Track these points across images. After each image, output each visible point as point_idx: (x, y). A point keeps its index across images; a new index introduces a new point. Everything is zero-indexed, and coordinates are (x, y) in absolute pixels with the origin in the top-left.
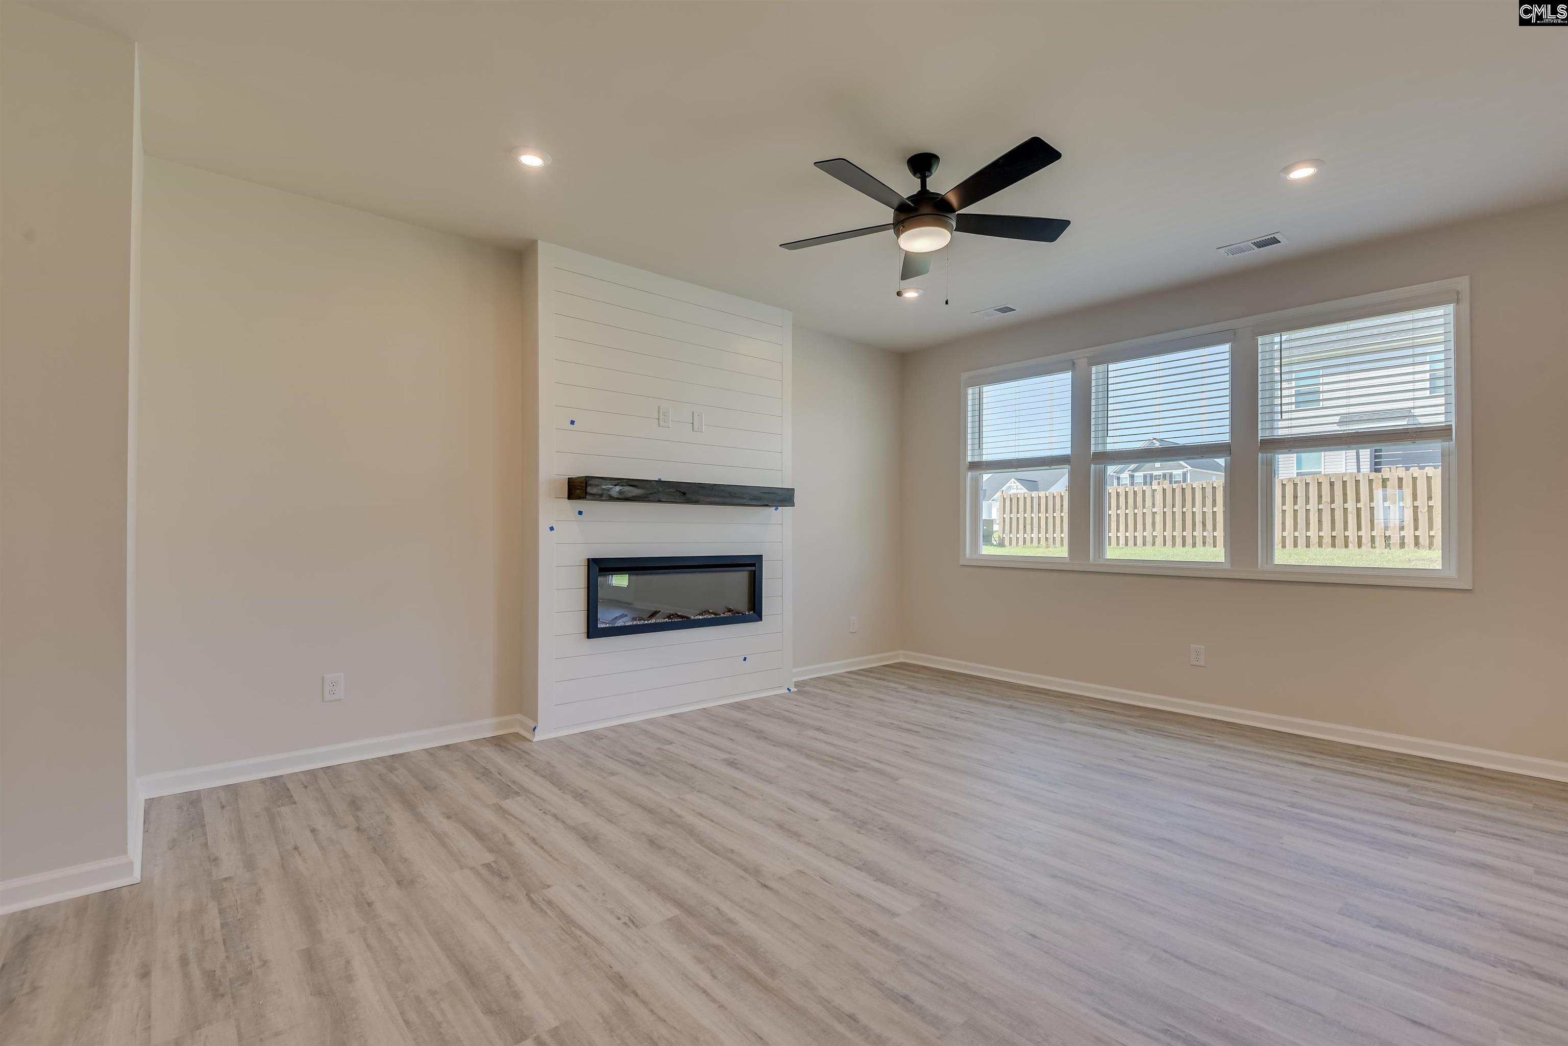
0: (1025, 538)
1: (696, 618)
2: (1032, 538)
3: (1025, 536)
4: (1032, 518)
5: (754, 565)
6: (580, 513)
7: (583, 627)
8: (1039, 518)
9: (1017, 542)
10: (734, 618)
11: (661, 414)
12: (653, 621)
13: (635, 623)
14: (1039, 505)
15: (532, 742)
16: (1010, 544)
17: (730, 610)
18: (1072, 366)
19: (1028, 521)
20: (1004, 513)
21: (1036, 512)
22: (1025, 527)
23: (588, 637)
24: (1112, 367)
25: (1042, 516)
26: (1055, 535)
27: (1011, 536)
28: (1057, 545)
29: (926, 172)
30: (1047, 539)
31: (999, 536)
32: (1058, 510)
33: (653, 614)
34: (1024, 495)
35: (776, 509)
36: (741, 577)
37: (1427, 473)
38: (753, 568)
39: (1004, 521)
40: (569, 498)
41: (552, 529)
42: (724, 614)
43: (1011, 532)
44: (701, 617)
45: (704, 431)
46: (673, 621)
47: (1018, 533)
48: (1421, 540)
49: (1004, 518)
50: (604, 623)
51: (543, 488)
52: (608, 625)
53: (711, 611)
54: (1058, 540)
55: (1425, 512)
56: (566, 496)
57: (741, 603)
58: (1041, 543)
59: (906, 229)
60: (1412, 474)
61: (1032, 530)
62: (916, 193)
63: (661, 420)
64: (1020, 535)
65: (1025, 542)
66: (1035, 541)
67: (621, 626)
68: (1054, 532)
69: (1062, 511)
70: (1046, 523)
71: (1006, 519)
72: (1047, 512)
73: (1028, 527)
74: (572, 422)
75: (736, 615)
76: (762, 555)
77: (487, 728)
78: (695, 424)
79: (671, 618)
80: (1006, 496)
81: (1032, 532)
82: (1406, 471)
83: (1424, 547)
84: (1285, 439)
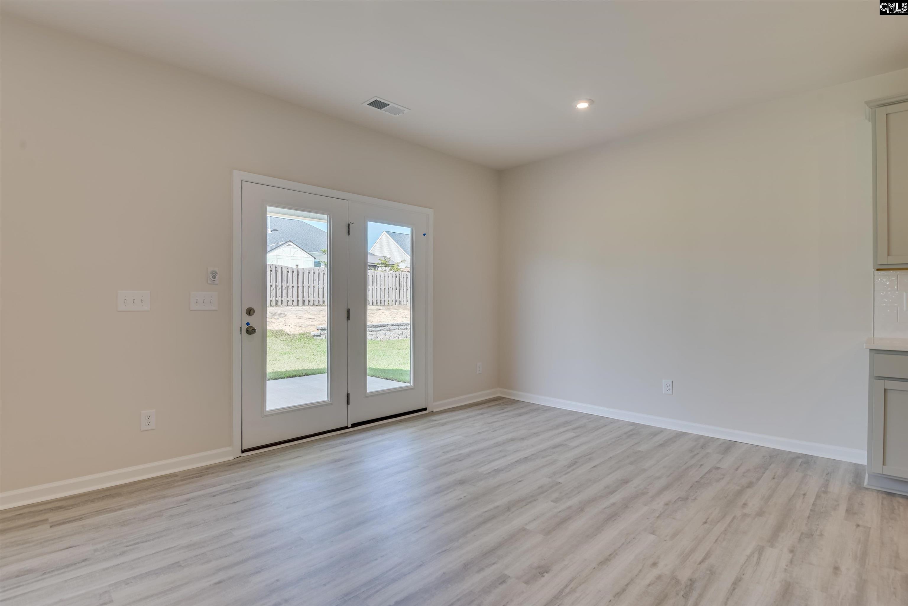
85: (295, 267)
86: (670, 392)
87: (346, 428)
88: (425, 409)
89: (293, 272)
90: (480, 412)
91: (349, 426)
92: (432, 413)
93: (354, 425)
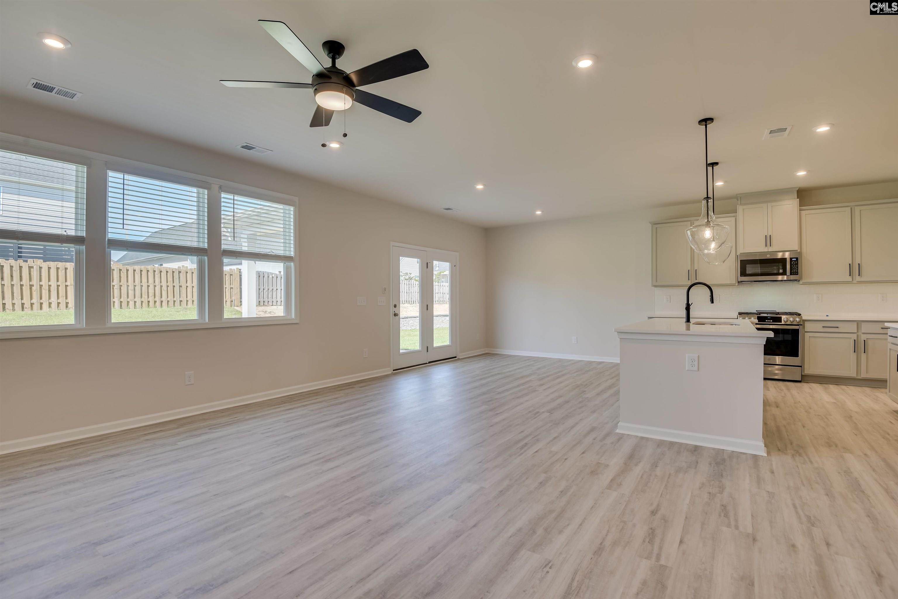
29: (336, 55)
62: (329, 67)
84: (235, 251)
85: (278, 273)
86: (576, 342)
87: (426, 363)
88: (456, 357)
89: (277, 277)
90: (484, 358)
91: (428, 363)
92: (459, 359)
93: (429, 362)
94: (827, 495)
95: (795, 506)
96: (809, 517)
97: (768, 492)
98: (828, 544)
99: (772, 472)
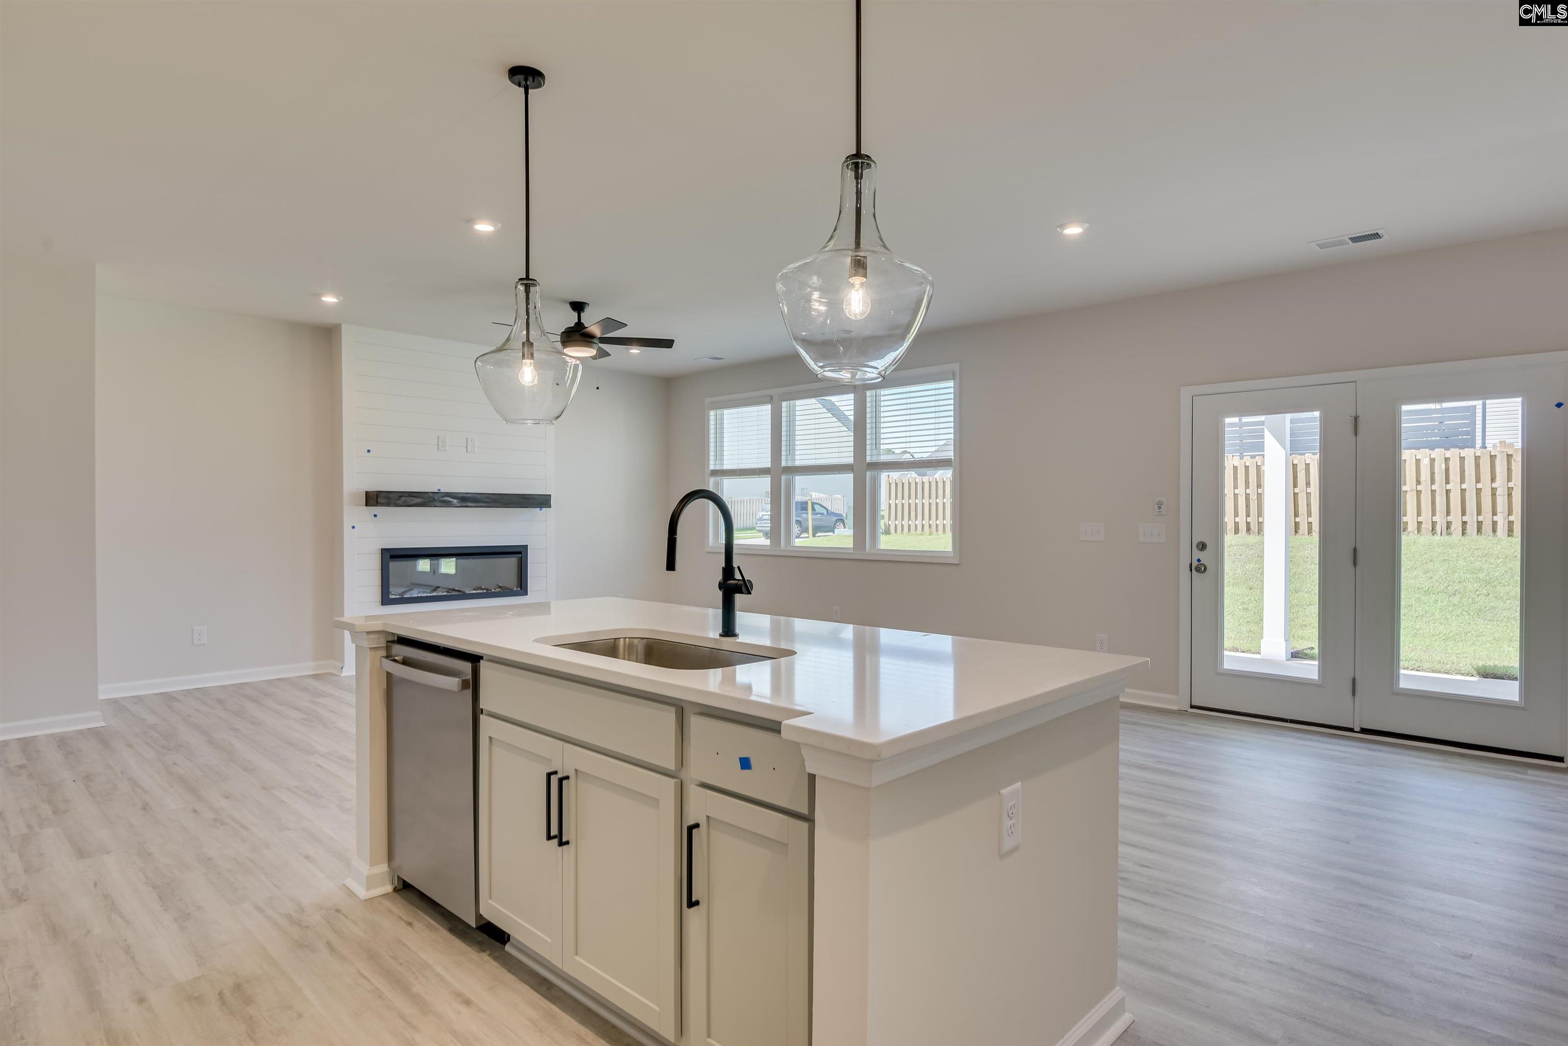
0: (909, 525)
1: (470, 592)
2: (916, 525)
3: (910, 522)
4: (916, 504)
5: (520, 553)
6: (375, 516)
7: (379, 598)
8: (923, 504)
9: (902, 529)
10: (505, 592)
11: (440, 441)
12: (434, 594)
13: (419, 595)
14: (923, 490)
15: (340, 676)
16: (896, 531)
17: (500, 587)
18: (770, 399)
19: (913, 508)
20: (890, 499)
21: (920, 498)
22: (909, 513)
23: (382, 605)
24: (798, 402)
25: (926, 501)
26: (938, 522)
27: (897, 523)
28: (939, 533)
30: (930, 526)
31: (885, 524)
32: (941, 496)
33: (436, 588)
34: (909, 480)
35: (540, 510)
36: (512, 561)
37: (1257, 462)
38: (521, 555)
39: (890, 507)
40: (366, 505)
41: (353, 527)
42: (495, 590)
43: (896, 519)
44: (474, 592)
45: (476, 452)
46: (451, 594)
47: (903, 520)
48: (1252, 527)
49: (890, 504)
50: (395, 595)
51: (346, 499)
52: (398, 596)
53: (483, 587)
54: (941, 528)
55: (1255, 500)
56: (365, 504)
57: (510, 580)
58: (925, 530)
59: (565, 348)
60: (1245, 463)
61: (916, 516)
62: (573, 324)
63: (440, 445)
64: (905, 522)
65: (909, 530)
66: (919, 528)
67: (408, 598)
68: (937, 519)
69: (944, 497)
70: (930, 510)
71: (892, 505)
72: (930, 498)
73: (913, 514)
74: (369, 451)
75: (506, 590)
76: (527, 546)
77: (307, 668)
78: (468, 447)
79: (449, 592)
80: (892, 481)
81: (916, 519)
82: (1240, 459)
83: (1254, 533)
84: (879, 462)
87: (1350, 730)
88: (1558, 759)
91: (1356, 729)
94: (209, 859)
95: (244, 827)
96: (223, 823)
97: (288, 830)
98: (195, 811)
99: (307, 857)
